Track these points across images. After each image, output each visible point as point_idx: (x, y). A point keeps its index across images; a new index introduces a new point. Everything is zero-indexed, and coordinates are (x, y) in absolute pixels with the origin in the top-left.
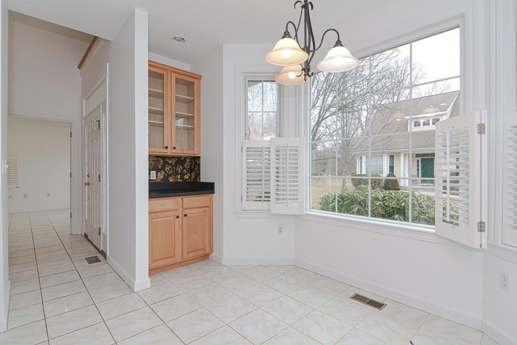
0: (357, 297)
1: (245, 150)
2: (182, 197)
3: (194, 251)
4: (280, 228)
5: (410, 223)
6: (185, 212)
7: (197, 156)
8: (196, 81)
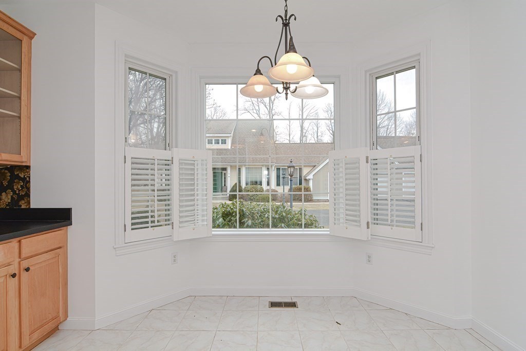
0: (274, 305)
1: (129, 161)
2: (18, 239)
3: (42, 326)
4: (175, 256)
5: (303, 229)
6: (25, 264)
7: (24, 164)
8: (25, 40)
